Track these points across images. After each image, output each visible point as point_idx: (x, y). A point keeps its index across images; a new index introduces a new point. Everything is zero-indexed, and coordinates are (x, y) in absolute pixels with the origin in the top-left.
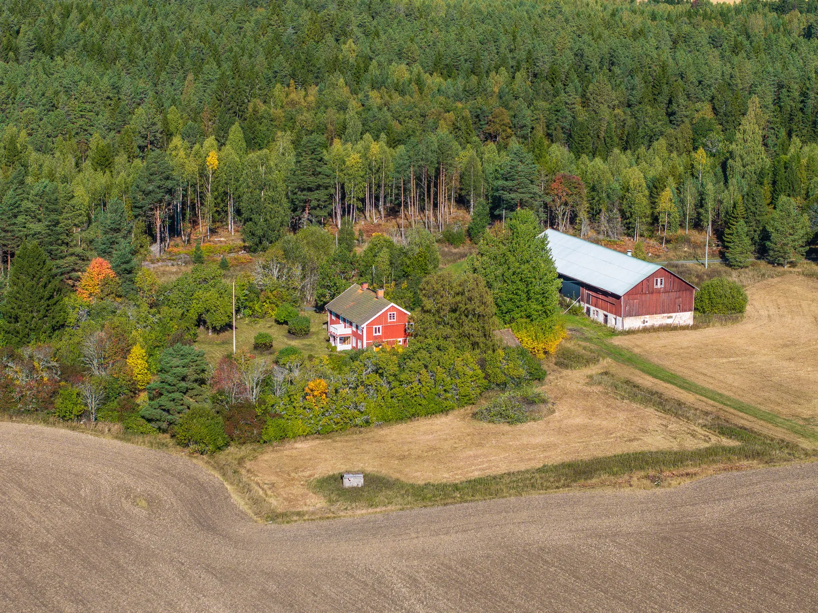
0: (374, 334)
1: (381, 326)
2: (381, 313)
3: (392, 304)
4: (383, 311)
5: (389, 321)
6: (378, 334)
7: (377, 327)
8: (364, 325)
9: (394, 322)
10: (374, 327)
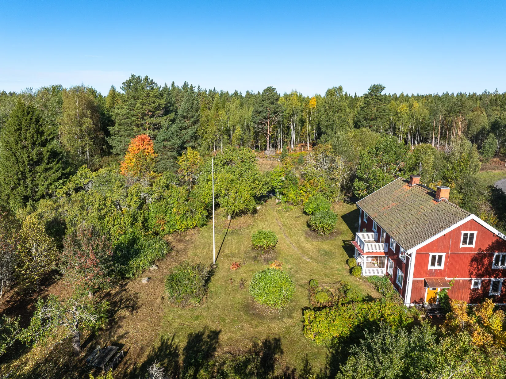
0: (430, 267)
1: (444, 255)
2: (448, 230)
3: (473, 217)
4: (454, 227)
5: (462, 246)
6: (437, 267)
7: (437, 254)
8: (413, 251)
9: (470, 249)
10: (431, 254)
